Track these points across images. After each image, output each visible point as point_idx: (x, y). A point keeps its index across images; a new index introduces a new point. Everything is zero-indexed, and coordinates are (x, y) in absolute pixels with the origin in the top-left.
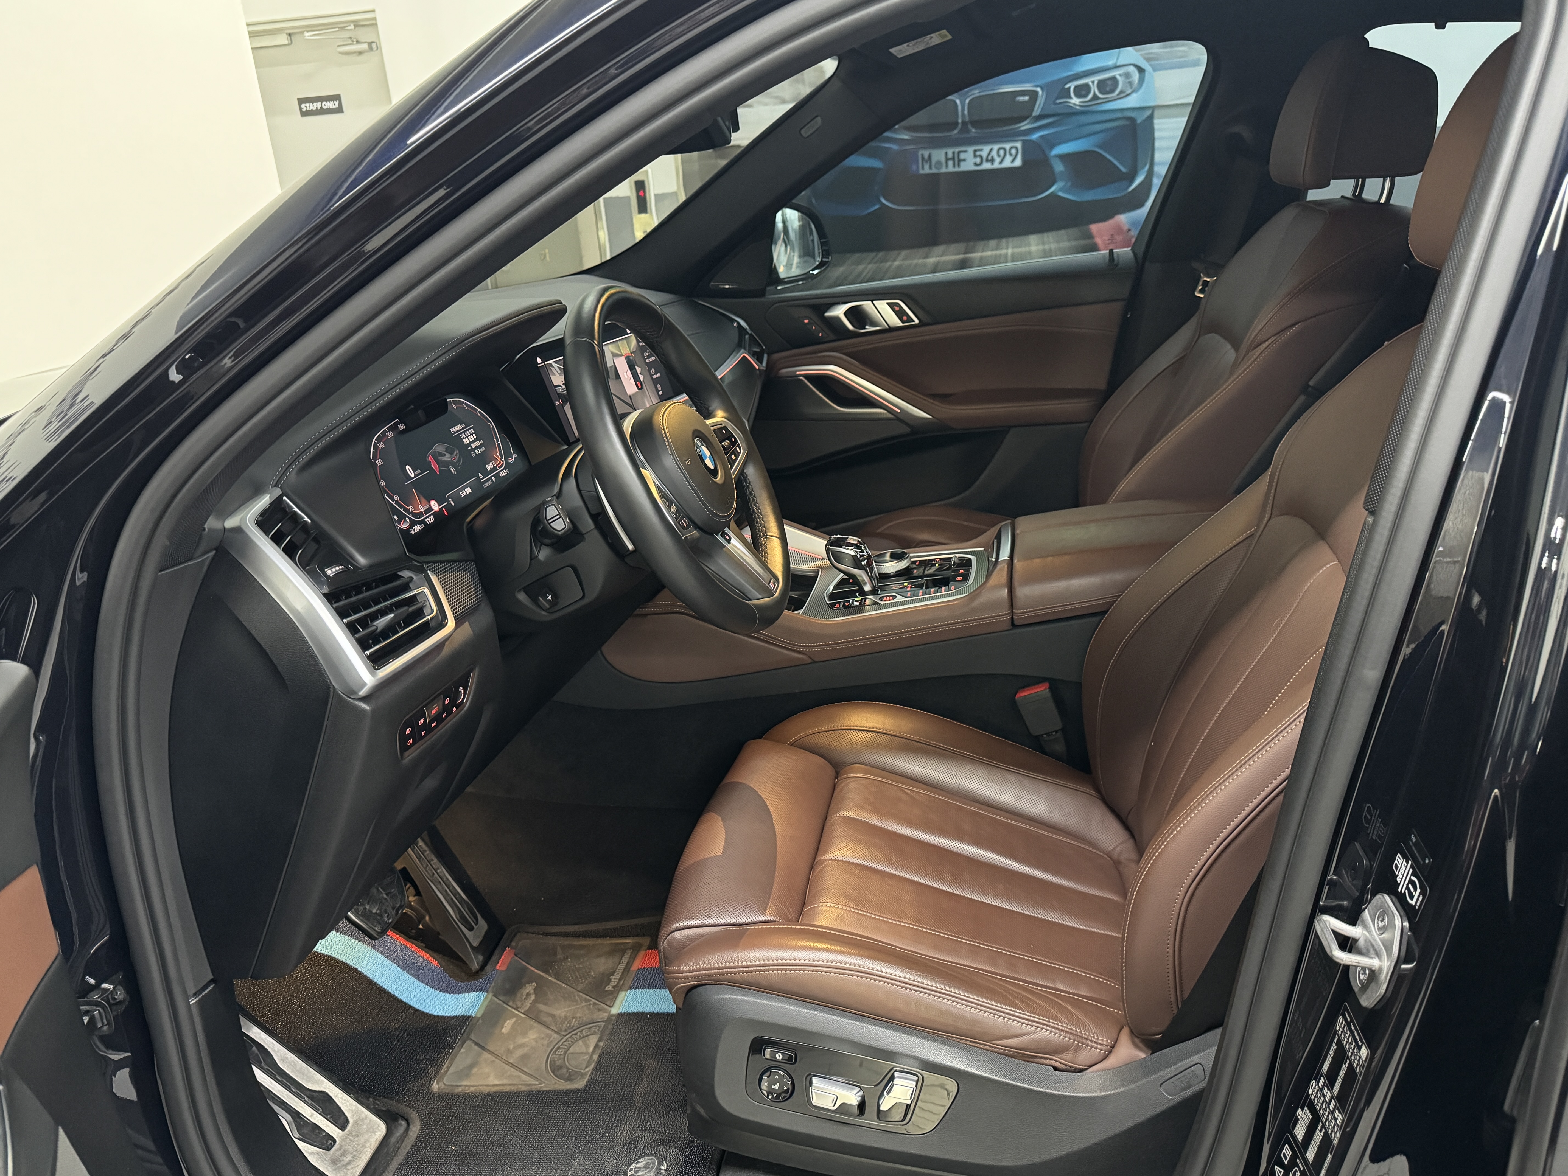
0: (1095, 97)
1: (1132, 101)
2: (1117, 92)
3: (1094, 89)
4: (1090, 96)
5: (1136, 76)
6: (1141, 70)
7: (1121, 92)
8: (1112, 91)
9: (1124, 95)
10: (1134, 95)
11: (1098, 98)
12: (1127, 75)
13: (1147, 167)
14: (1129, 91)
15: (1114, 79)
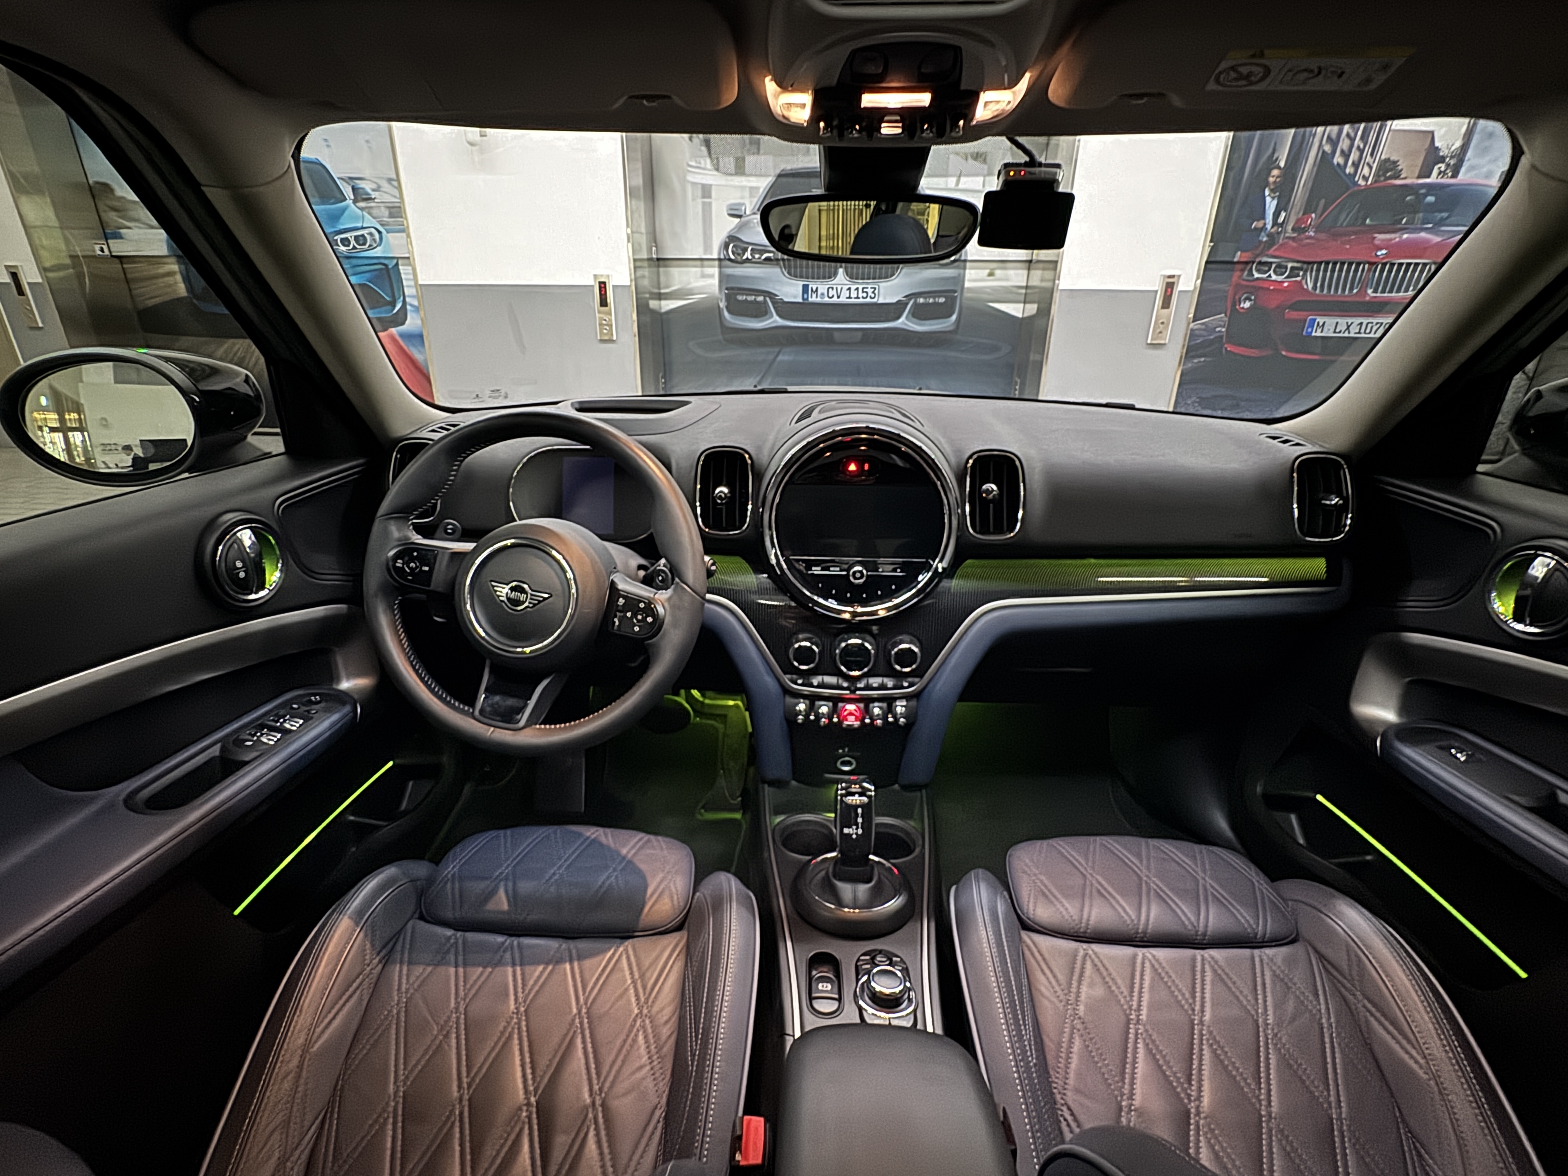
0: (354, 248)
1: (378, 252)
2: (368, 244)
3: (353, 242)
4: (351, 246)
5: (377, 236)
6: (380, 232)
7: (370, 246)
8: (364, 244)
9: (371, 248)
10: (378, 248)
11: (356, 248)
12: (371, 234)
13: (402, 298)
14: (375, 245)
15: (363, 236)
